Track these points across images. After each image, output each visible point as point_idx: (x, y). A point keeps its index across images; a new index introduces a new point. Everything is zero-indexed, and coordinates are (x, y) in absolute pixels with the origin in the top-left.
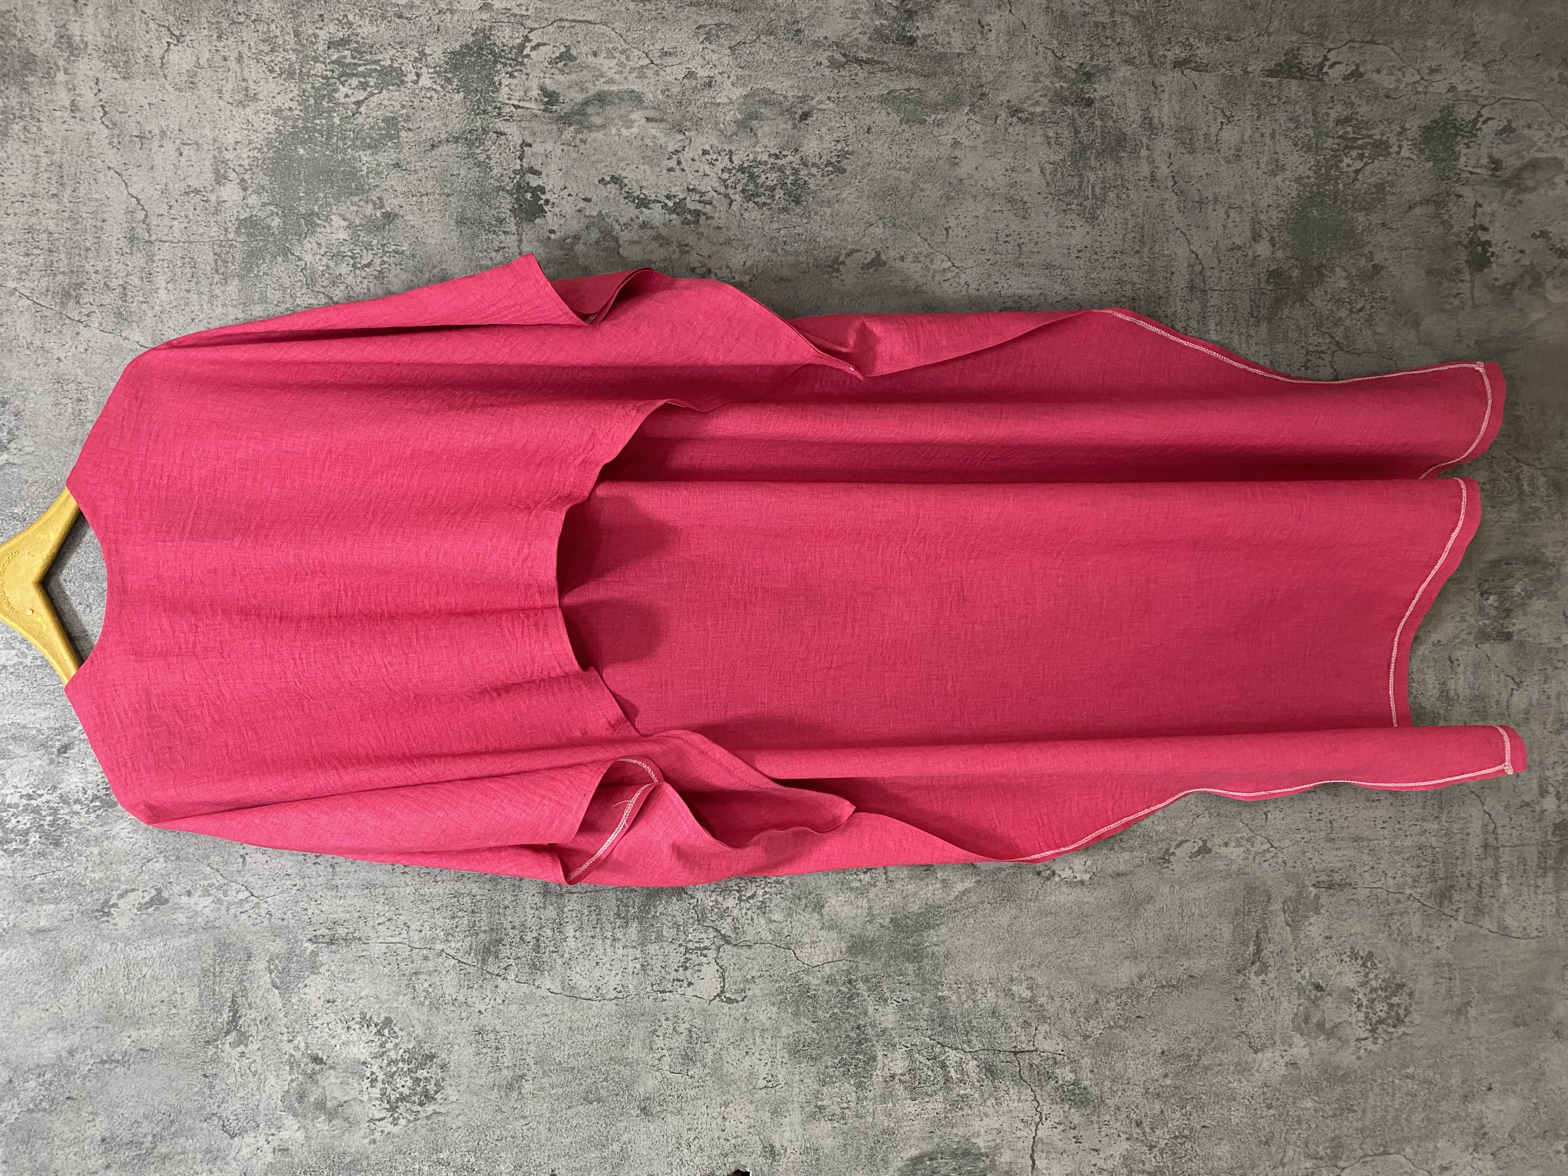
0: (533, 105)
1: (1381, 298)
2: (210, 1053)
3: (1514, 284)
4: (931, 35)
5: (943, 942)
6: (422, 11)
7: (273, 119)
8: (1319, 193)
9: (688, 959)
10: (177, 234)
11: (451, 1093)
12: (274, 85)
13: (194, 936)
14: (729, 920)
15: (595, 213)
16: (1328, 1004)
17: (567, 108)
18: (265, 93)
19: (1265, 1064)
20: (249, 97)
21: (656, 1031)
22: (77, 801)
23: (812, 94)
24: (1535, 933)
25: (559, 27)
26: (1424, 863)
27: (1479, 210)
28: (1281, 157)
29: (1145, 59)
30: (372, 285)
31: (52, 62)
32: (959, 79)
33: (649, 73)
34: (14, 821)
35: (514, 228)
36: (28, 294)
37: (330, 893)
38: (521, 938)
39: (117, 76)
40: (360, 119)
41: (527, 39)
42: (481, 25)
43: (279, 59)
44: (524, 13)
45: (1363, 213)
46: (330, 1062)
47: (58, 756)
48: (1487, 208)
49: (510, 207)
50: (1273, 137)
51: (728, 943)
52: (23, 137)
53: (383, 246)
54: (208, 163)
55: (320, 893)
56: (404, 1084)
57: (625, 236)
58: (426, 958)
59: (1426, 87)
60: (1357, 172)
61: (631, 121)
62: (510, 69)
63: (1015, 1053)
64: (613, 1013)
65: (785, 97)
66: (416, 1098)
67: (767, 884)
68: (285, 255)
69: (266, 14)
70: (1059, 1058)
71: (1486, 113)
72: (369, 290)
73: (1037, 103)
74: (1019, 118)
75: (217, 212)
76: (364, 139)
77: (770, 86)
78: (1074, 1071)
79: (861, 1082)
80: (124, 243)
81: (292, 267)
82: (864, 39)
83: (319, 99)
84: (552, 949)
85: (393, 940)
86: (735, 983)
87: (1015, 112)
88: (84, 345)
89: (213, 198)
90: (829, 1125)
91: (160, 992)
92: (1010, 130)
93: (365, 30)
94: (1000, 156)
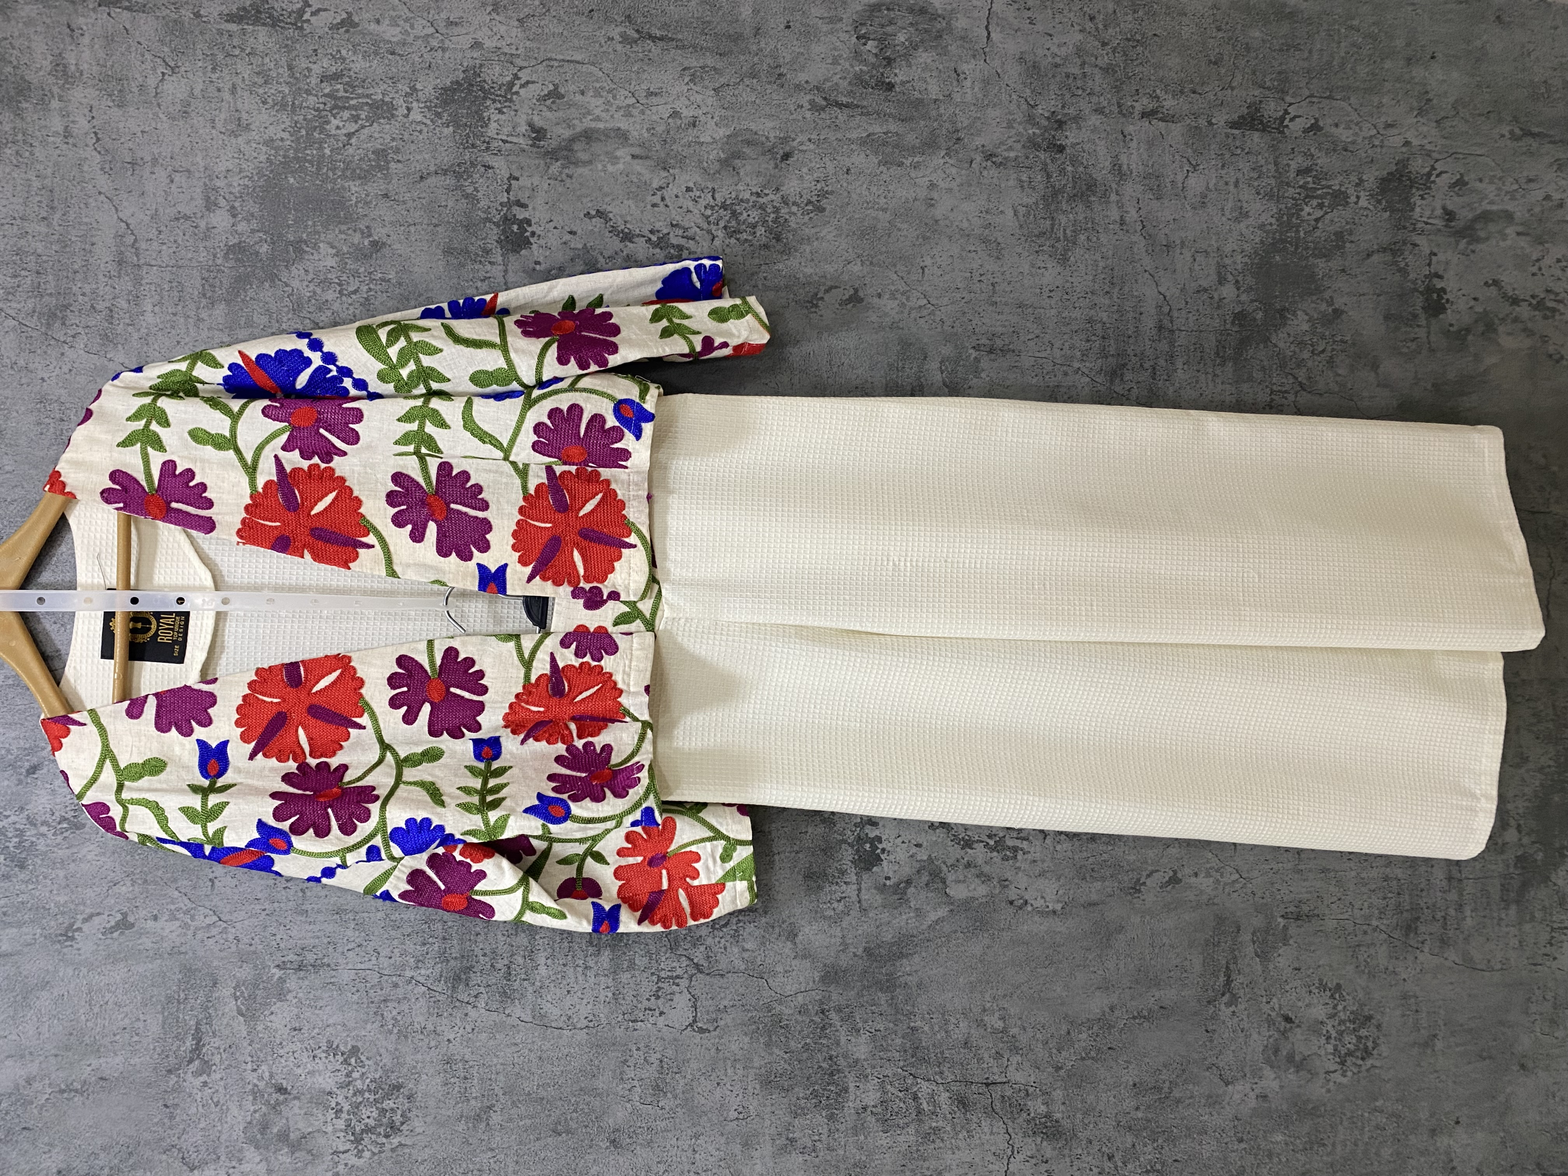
0: (521, 140)
1: (1342, 341)
2: (172, 1083)
3: (1468, 330)
4: (909, 82)
6: (415, 48)
7: (264, 149)
8: (1281, 239)
9: (660, 988)
10: (166, 259)
11: (418, 1124)
12: (266, 117)
13: (159, 961)
15: (580, 246)
16: (1298, 1036)
17: (554, 144)
18: (257, 124)
19: (1237, 1097)
20: (241, 127)
21: (626, 1061)
22: (44, 823)
23: (793, 136)
24: (1499, 966)
25: (548, 66)
26: (1390, 895)
27: (1433, 258)
28: (1245, 205)
29: (1115, 109)
31: (47, 88)
32: (935, 124)
33: (635, 112)
36: (14, 315)
37: (300, 918)
39: (111, 104)
40: (351, 150)
41: (516, 77)
42: (471, 63)
43: (273, 91)
44: (514, 52)
45: (1324, 260)
46: (295, 1092)
48: (1441, 257)
49: (496, 238)
50: (1236, 185)
51: (701, 972)
52: (15, 162)
54: (198, 190)
56: (369, 1115)
58: (396, 986)
59: (1382, 141)
60: (1317, 220)
61: (616, 157)
62: (499, 106)
63: (987, 1085)
64: (584, 1042)
65: (767, 138)
66: (381, 1130)
68: (273, 281)
69: (261, 48)
70: (1031, 1090)
71: (1439, 167)
73: (1011, 149)
74: (994, 163)
75: (206, 238)
76: (354, 170)
77: (753, 126)
78: (1046, 1104)
79: (833, 1114)
82: (844, 84)
83: (311, 130)
84: (523, 976)
87: (989, 156)
89: (203, 224)
90: (801, 1158)
91: (122, 1020)
92: (985, 173)
93: (358, 65)
94: (975, 198)
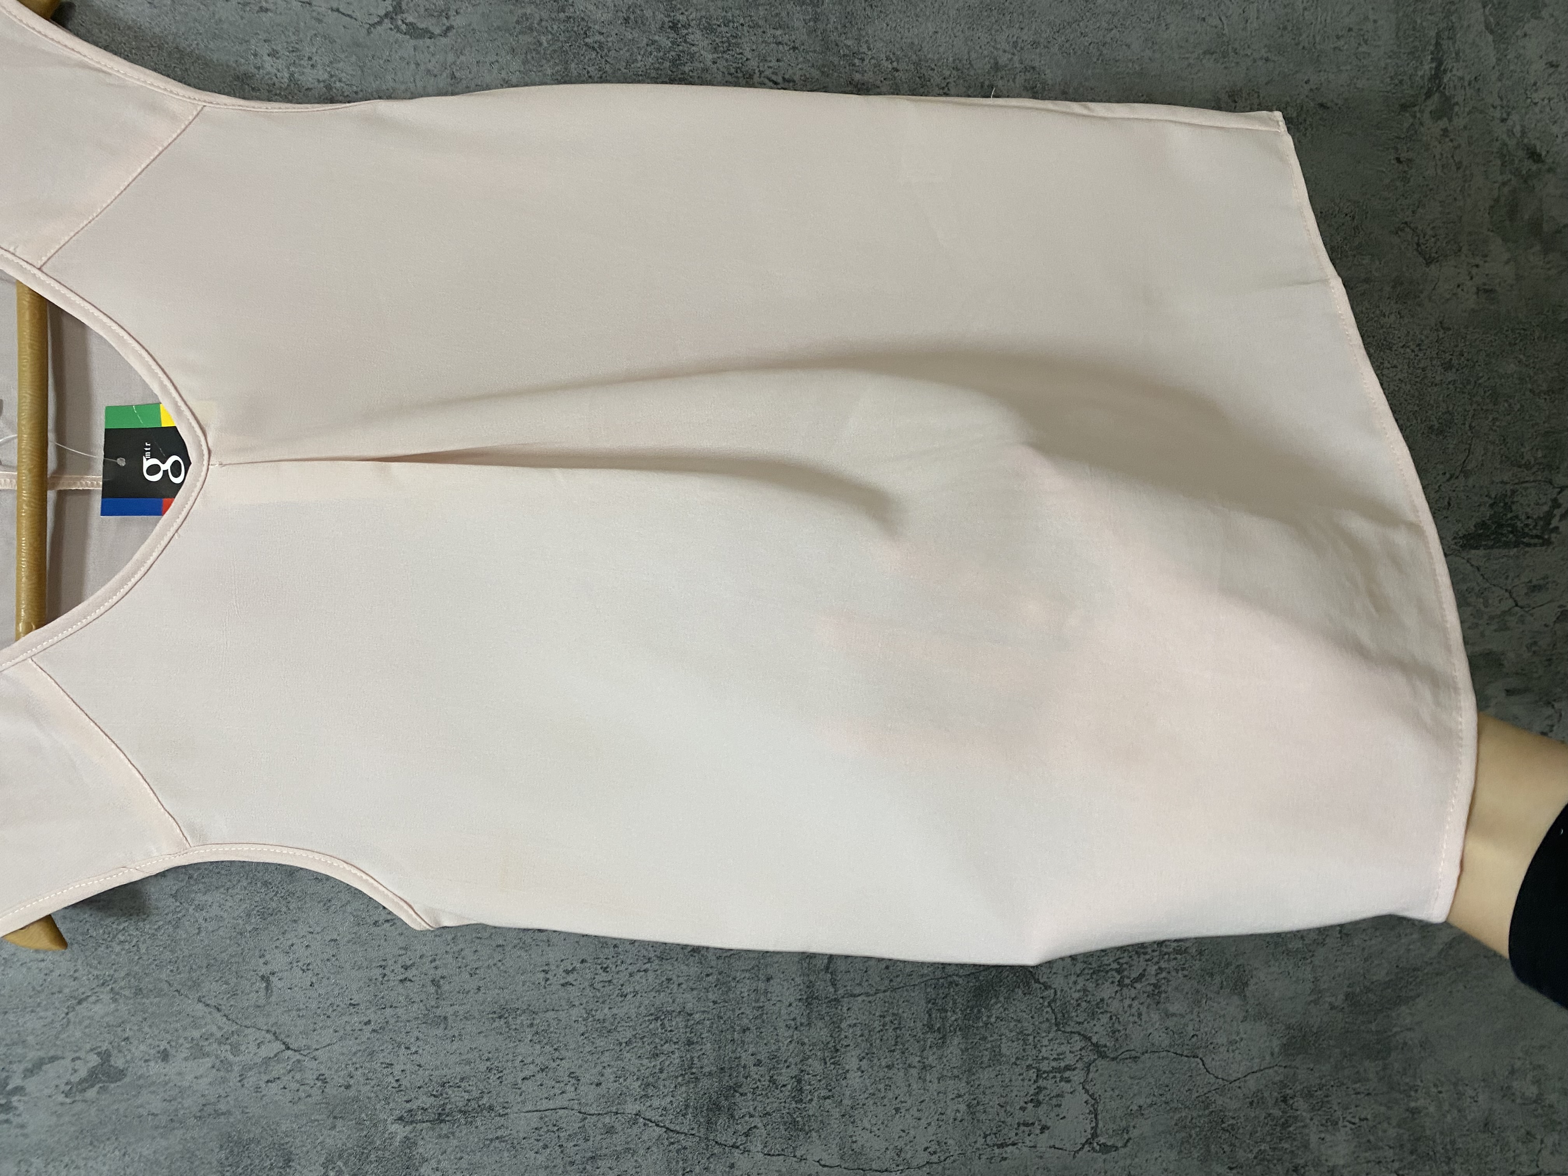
5: (1419, 1023)
14: (1105, 1019)
38: (772, 1080)
55: (416, 1033)
85: (551, 1104)
86: (1114, 1119)
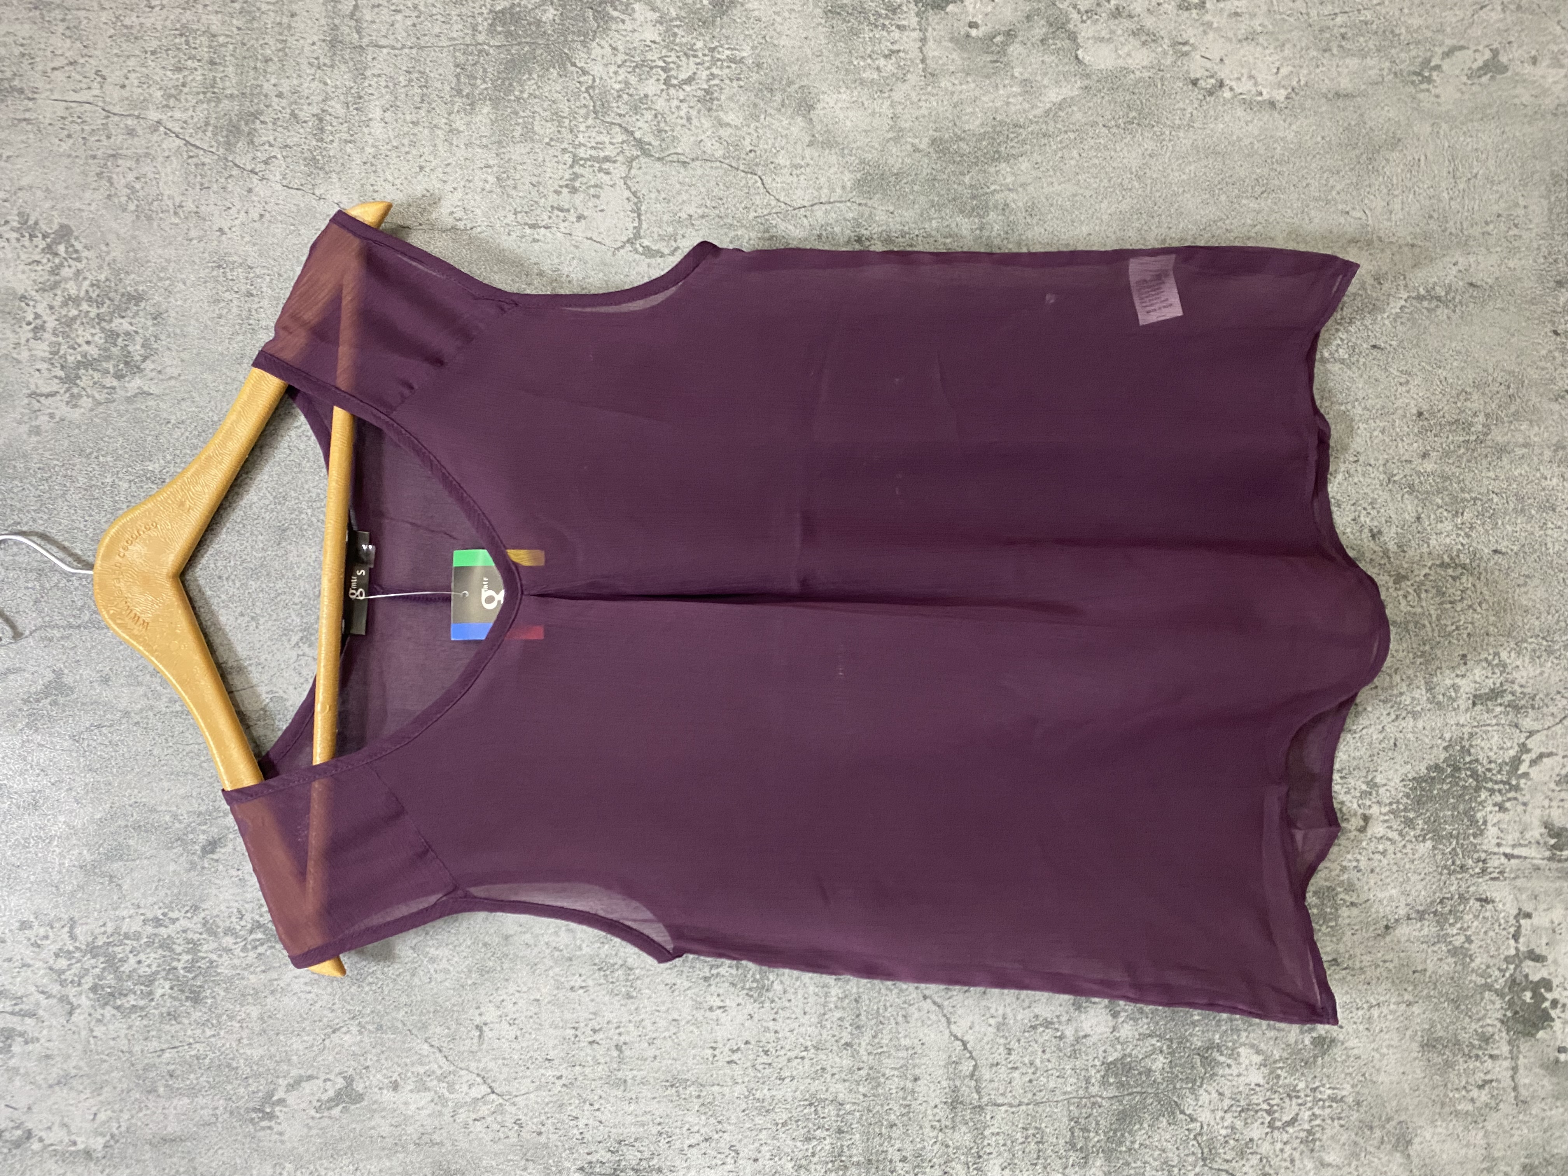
30: (694, 113)
34: (132, 960)
35: (914, 21)
47: (202, 857)
53: (712, 50)
57: (1086, 31)
67: (1316, 1101)
72: (689, 119)
80: (321, 50)
81: (573, 85)
88: (259, 209)
